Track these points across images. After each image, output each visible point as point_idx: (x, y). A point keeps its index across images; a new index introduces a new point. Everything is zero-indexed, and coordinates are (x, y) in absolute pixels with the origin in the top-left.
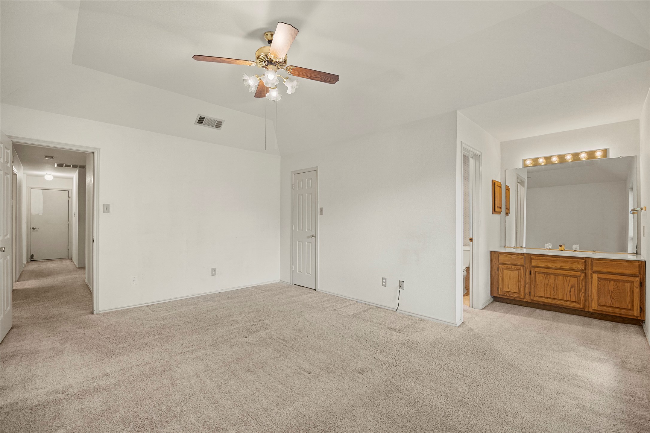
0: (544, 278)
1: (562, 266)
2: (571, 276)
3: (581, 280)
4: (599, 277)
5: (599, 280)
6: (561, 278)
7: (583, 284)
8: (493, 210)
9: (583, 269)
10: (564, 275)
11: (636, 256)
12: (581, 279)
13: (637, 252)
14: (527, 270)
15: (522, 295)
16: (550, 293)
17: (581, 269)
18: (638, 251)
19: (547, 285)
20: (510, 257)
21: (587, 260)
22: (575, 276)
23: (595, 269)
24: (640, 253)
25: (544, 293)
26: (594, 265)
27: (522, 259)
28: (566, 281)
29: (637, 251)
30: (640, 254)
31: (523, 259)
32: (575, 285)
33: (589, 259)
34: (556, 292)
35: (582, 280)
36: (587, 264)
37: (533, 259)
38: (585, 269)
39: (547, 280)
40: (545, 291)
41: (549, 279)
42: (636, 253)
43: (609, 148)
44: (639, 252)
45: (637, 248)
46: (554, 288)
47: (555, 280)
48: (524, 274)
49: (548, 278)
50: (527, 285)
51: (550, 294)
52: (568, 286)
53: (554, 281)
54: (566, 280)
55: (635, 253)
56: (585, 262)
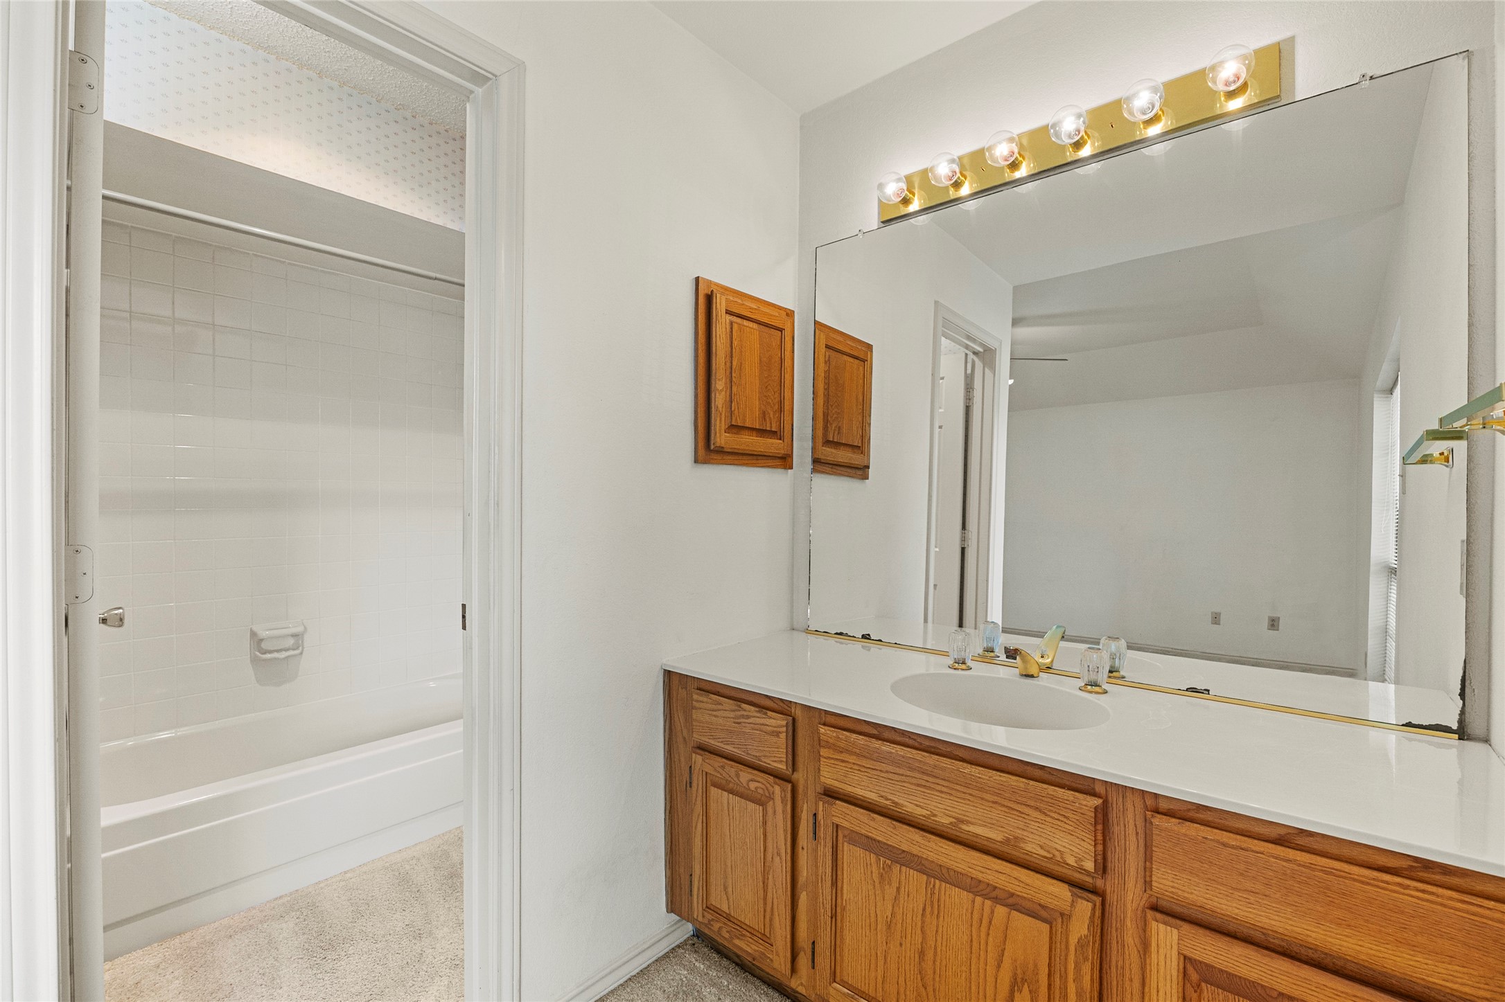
0: (876, 876)
1: (968, 822)
2: (1013, 903)
3: (1072, 948)
4: (1196, 955)
5: (1194, 976)
6: (956, 898)
7: (1087, 978)
8: (701, 444)
9: (1089, 865)
10: (977, 888)
11: (1454, 750)
12: (1073, 941)
13: (1461, 722)
14: (805, 806)
15: (778, 955)
16: (901, 980)
17: (1071, 861)
18: (1468, 718)
19: (889, 927)
20: (732, 715)
21: (1113, 797)
22: (1036, 912)
23: (1167, 883)
24: (1488, 730)
25: (873, 974)
26: (1158, 853)
27: (777, 734)
28: (984, 929)
29: (1462, 713)
30: (1486, 740)
31: (783, 736)
32: (1036, 972)
33: (1129, 794)
34: (930, 989)
35: (1081, 944)
36: (1116, 829)
37: (829, 746)
38: (1103, 867)
39: (890, 891)
40: (881, 963)
41: (898, 889)
42: (1455, 726)
43: (1292, 40)
44: (1475, 727)
45: (1462, 695)
46: (922, 953)
47: (928, 910)
48: (785, 831)
49: (895, 885)
50: (804, 893)
51: (902, 990)
52: (999, 966)
53: (924, 910)
54: (985, 922)
55: (1447, 729)
56: (1103, 817)
